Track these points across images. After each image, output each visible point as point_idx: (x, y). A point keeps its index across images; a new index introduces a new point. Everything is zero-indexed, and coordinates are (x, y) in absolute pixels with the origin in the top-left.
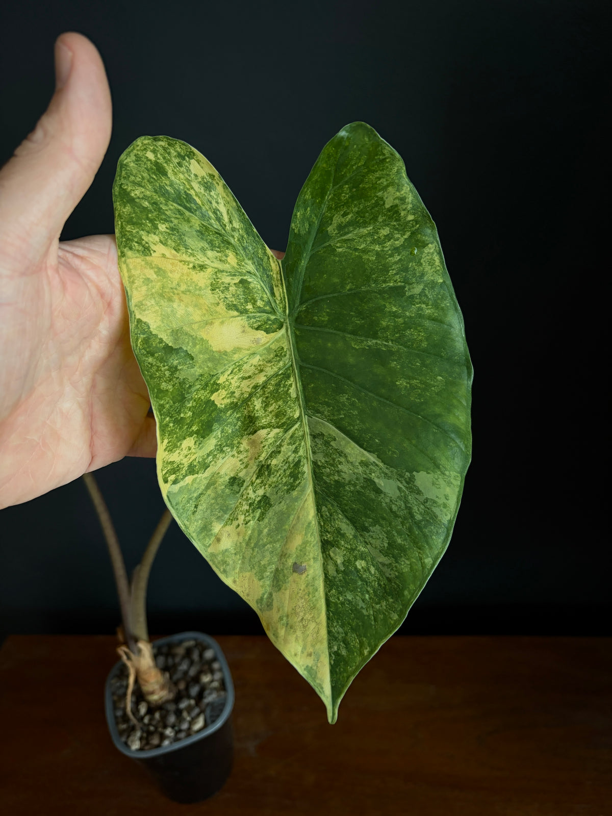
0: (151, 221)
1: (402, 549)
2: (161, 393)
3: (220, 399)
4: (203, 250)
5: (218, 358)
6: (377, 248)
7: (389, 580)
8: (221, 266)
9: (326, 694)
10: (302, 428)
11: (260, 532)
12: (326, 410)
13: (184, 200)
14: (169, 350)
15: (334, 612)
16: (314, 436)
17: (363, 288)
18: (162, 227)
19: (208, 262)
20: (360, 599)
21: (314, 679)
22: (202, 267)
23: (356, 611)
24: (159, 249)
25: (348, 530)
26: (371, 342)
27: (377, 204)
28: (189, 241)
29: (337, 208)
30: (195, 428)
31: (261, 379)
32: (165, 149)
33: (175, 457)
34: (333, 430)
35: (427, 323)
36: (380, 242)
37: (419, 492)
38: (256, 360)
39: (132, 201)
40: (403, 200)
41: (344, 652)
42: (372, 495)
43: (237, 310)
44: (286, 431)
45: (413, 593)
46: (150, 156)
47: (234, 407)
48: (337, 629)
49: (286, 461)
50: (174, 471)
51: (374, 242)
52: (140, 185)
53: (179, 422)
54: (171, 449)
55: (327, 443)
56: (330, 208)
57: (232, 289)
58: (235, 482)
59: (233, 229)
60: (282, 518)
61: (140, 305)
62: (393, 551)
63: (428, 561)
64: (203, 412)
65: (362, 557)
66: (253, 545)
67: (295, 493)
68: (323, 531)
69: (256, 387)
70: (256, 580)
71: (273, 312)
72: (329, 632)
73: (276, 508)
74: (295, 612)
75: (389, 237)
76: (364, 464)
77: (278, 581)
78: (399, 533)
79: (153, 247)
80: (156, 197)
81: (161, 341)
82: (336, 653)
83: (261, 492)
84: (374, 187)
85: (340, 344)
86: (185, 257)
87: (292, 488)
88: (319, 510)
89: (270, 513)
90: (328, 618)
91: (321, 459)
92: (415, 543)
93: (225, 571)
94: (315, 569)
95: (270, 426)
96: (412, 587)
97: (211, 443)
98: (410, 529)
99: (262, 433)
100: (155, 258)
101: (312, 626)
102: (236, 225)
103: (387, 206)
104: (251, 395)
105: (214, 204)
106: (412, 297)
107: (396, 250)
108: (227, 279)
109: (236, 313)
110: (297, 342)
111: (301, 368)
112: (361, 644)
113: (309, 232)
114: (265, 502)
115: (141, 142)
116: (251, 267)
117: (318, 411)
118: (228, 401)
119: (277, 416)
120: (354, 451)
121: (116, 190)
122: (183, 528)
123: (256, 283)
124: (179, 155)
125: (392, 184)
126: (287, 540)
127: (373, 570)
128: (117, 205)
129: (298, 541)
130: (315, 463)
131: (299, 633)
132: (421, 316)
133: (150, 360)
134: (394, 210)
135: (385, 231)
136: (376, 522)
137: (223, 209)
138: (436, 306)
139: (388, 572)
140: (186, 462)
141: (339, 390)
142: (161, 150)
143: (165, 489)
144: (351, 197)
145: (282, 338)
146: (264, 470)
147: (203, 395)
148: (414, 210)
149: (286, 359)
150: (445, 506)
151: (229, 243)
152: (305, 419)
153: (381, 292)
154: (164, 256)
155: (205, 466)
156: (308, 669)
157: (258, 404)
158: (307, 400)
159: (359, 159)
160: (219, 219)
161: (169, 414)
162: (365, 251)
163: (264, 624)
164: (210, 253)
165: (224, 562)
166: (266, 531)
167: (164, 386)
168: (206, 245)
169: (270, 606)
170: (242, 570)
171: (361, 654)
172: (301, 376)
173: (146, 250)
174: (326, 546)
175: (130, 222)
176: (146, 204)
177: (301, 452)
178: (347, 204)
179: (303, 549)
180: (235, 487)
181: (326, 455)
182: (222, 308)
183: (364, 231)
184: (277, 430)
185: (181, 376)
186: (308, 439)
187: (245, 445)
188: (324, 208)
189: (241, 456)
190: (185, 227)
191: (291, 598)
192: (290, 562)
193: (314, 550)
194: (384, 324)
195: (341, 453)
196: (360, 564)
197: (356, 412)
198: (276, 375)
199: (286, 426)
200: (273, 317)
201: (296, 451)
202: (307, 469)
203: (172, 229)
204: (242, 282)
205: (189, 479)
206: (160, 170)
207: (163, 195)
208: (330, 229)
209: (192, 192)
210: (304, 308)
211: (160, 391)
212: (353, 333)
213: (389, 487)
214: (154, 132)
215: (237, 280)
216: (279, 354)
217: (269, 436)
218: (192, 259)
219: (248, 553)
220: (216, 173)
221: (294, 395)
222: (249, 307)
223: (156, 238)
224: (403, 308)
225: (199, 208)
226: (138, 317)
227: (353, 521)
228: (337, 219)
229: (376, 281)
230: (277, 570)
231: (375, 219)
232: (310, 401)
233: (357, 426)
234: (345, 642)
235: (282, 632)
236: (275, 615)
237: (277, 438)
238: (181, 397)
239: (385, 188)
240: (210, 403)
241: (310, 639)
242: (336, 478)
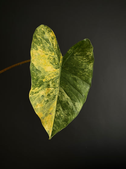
0: (39, 43)
1: (70, 115)
3: (44, 80)
4: (48, 51)
5: (45, 73)
6: (82, 61)
7: (66, 119)
8: (51, 55)
9: (50, 136)
11: (45, 106)
12: (63, 87)
13: (47, 40)
14: (37, 70)
15: (55, 122)
16: (60, 91)
17: (77, 67)
18: (41, 45)
19: (48, 54)
20: (60, 121)
22: (47, 54)
23: (59, 123)
24: (40, 49)
25: (61, 109)
26: (75, 76)
27: (85, 54)
28: (46, 49)
29: (77, 52)
30: (38, 86)
31: (53, 78)
32: (46, 29)
33: (33, 91)
34: (63, 91)
36: (83, 60)
37: (75, 106)
38: (52, 74)
39: (37, 38)
40: (90, 55)
41: (55, 129)
42: (67, 104)
43: (52, 64)
44: (55, 89)
45: (69, 122)
46: (43, 29)
47: (46, 82)
48: (55, 125)
49: (53, 95)
50: (32, 93)
52: (39, 35)
53: (36, 85)
54: (33, 90)
55: (62, 93)
56: (76, 51)
57: (52, 59)
58: (43, 96)
59: (55, 48)
60: (50, 105)
61: (33, 60)
62: (68, 114)
63: (73, 117)
64: (40, 83)
65: (62, 114)
66: (44, 108)
67: (53, 101)
68: (57, 108)
69: (51, 79)
70: (42, 114)
72: (53, 126)
73: (49, 102)
74: (48, 121)
75: (85, 60)
76: (67, 98)
77: (46, 115)
78: (70, 112)
79: (38, 49)
80: (42, 38)
81: (36, 68)
82: (54, 129)
83: (47, 99)
84: (86, 51)
85: (69, 75)
86: (44, 52)
87: (53, 99)
88: (57, 104)
89: (48, 103)
90: (54, 123)
91: (60, 96)
92: (72, 114)
93: (37, 112)
94: (54, 114)
95: (52, 87)
96: (69, 121)
97: (40, 88)
98: (72, 112)
99: (50, 88)
100: (38, 51)
101: (51, 124)
102: (56, 47)
103: (87, 55)
104: (50, 81)
105: (53, 42)
106: (85, 71)
107: (85, 62)
108: (51, 57)
109: (51, 64)
110: (61, 72)
111: (60, 78)
112: (58, 128)
113: (70, 54)
114: (48, 101)
115: (42, 26)
116: (56, 56)
117: (61, 87)
118: (45, 81)
119: (54, 86)
120: (66, 96)
121: (34, 35)
122: (31, 103)
123: (57, 59)
124: (49, 31)
125: (89, 51)
126: (50, 108)
127: (63, 117)
128: (33, 38)
129: (52, 109)
130: (58, 96)
131: (48, 125)
132: (86, 75)
133: (33, 71)
134: (88, 56)
135: (85, 58)
136: (66, 109)
137: (54, 44)
138: (89, 74)
139: (66, 117)
140: (35, 92)
141: (67, 84)
142: (45, 29)
143: (30, 96)
144: (81, 51)
145: (58, 71)
146: (49, 95)
147: (41, 80)
148: (92, 57)
149: (58, 75)
150: (79, 109)
151: (54, 51)
152: (59, 88)
153: (80, 69)
154: (40, 51)
155: (38, 92)
156: (48, 131)
157: (51, 82)
158: (60, 84)
159: (85, 45)
160: (53, 45)
161: (34, 83)
162: (80, 60)
163: (42, 122)
164: (49, 52)
165: (37, 110)
166: (46, 106)
167: (34, 77)
168: (49, 50)
169: (43, 119)
170: (40, 112)
171: (58, 130)
172: (60, 79)
173: (37, 49)
174: (56, 111)
175: (35, 43)
176: (39, 40)
177: (56, 93)
178: (80, 51)
179: (52, 111)
180: (43, 97)
181: (61, 95)
182: (49, 62)
183: (81, 57)
184: (53, 88)
185: (38, 75)
186: (58, 91)
187: (46, 89)
188: (75, 51)
189: (45, 91)
190: (46, 46)
191: (48, 118)
192: (49, 112)
193: (54, 111)
194: (78, 74)
195: (64, 96)
196: (62, 115)
197: (68, 89)
198: (56, 78)
199: (55, 88)
200: (58, 66)
201: (55, 93)
202: (57, 97)
203: (43, 46)
204: (54, 58)
205: (35, 94)
206: (44, 33)
207: (43, 38)
208: (75, 54)
209: (49, 39)
210: (64, 66)
211: (34, 78)
212: (72, 74)
213: (71, 104)
214: (45, 24)
215: (53, 58)
218: (46, 52)
219: (42, 109)
220: (55, 36)
221: (58, 82)
222: (54, 63)
223: (40, 47)
224: (83, 72)
225: (50, 43)
226: (32, 62)
227: (62, 108)
228: (77, 53)
229: (80, 66)
230: (47, 113)
231: (84, 56)
232: (61, 84)
233: (68, 92)
235: (45, 124)
236: (44, 121)
237: (53, 90)
238: (37, 80)
239: (88, 52)
241: (49, 126)
242: (62, 100)
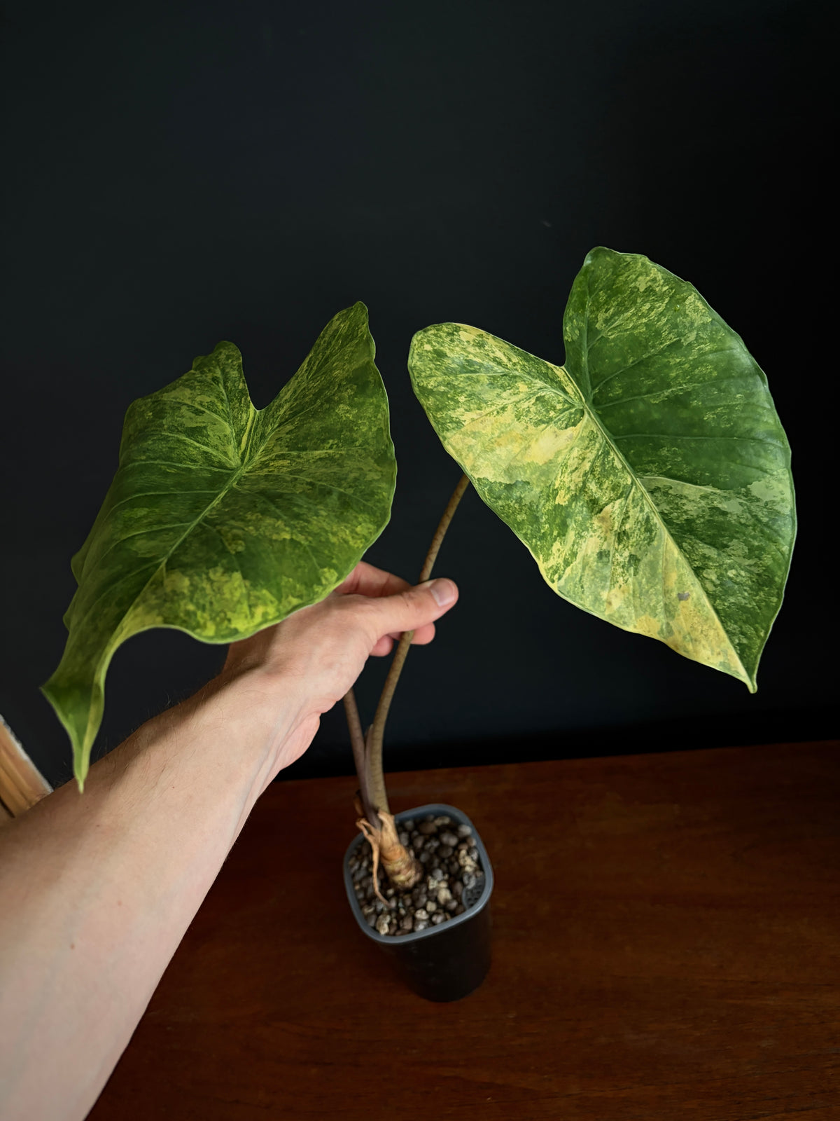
0: (452, 399)
1: (761, 549)
2: (520, 524)
3: (562, 499)
4: (498, 395)
5: (546, 470)
6: (644, 320)
7: (759, 575)
8: (516, 398)
9: (742, 675)
10: (640, 489)
11: (640, 583)
12: (653, 467)
13: (468, 367)
14: (509, 487)
15: (724, 616)
16: (652, 492)
17: (644, 356)
18: (462, 399)
19: (506, 402)
20: (742, 598)
21: (729, 669)
22: (503, 409)
23: (742, 608)
24: (467, 417)
25: (712, 552)
26: (667, 393)
27: (632, 293)
28: (486, 397)
29: (598, 309)
30: (555, 533)
31: (587, 466)
32: (435, 335)
33: (552, 562)
34: (665, 481)
35: (710, 357)
36: (643, 316)
37: (758, 500)
38: (576, 453)
39: (431, 392)
40: (654, 280)
41: (745, 641)
42: (721, 519)
43: (544, 422)
44: (626, 498)
45: (782, 577)
46: (428, 347)
47: (575, 498)
48: (732, 627)
49: (637, 522)
50: (555, 572)
51: (640, 318)
52: (431, 376)
53: (543, 537)
54: (546, 560)
55: (666, 494)
56: (592, 312)
57: (533, 409)
58: (602, 555)
59: (514, 364)
60: (653, 566)
61: (474, 468)
62: (755, 553)
63: (785, 549)
64: (555, 518)
65: (731, 567)
66: (639, 594)
67: (655, 543)
68: (690, 561)
69: (585, 474)
70: (651, 619)
71: (572, 406)
72: (727, 632)
73: (645, 560)
74: (693, 628)
75: (651, 309)
76: (704, 497)
77: (669, 611)
78: (754, 538)
79: (462, 418)
80: (447, 378)
81: (501, 484)
82: (739, 644)
83: (626, 554)
84: (626, 283)
85: (641, 406)
86: (488, 410)
87: (651, 540)
88: (681, 547)
89: (642, 566)
90: (722, 622)
91: (666, 508)
92: (770, 539)
93: (625, 623)
94: (696, 591)
95: (611, 500)
96: (780, 573)
97: (571, 535)
98: (762, 531)
99: (608, 508)
100: (467, 426)
101: (712, 633)
102: (515, 360)
103: (642, 290)
104: (584, 483)
105: (492, 355)
106: (690, 344)
107: (662, 314)
108: (525, 405)
109: (544, 426)
110: (603, 421)
111: (616, 441)
112: (756, 630)
113: (581, 335)
114: (634, 559)
115: (417, 339)
116: (539, 383)
117: (647, 471)
118: (568, 496)
119: (613, 489)
120: (691, 490)
121: (416, 390)
122: (581, 607)
123: (550, 393)
124: (449, 334)
125: (641, 274)
126: (665, 580)
127: (743, 573)
128: (422, 401)
129: (674, 577)
130: (662, 513)
131: (704, 642)
132: (705, 354)
133: (500, 503)
134: (649, 291)
135: (648, 306)
136: (732, 537)
137: (499, 354)
138: (712, 340)
139: (756, 570)
140: (561, 561)
141: (658, 446)
142: (434, 338)
143: (554, 587)
144: (609, 297)
145: (589, 423)
146: (622, 536)
147: (549, 506)
148: (666, 281)
149: (600, 439)
150: (783, 500)
151: (515, 377)
152: (638, 481)
153: (662, 352)
154: (473, 420)
155: (574, 554)
156: (723, 664)
157: (592, 486)
158: (632, 465)
159: (607, 272)
160: (500, 363)
161: (533, 536)
162: (634, 328)
163: (672, 647)
164: (504, 395)
165: (621, 617)
166: (644, 580)
167: (519, 518)
168: (498, 391)
169: (670, 632)
170: (637, 616)
171: (759, 637)
172: (619, 448)
173: (459, 424)
174: (697, 571)
175: (439, 409)
176: (442, 388)
177: (647, 509)
178: (606, 302)
179: (680, 581)
180: (605, 559)
181: (669, 503)
182: (531, 427)
183: (629, 314)
184: (619, 501)
185: (527, 501)
186: (648, 496)
187: (596, 523)
188: (588, 314)
189: (598, 534)
190: (478, 388)
191: (686, 620)
192: (674, 595)
193: (690, 578)
194: (673, 375)
195: (681, 497)
196: (731, 573)
197: (680, 459)
198: (597, 457)
199: (624, 495)
200: (573, 410)
201: (642, 510)
202: (657, 520)
203: (470, 396)
204: (538, 399)
205: (568, 570)
206: (440, 355)
207: (451, 373)
208: (597, 326)
209: (471, 357)
210: (597, 390)
211: (519, 524)
212: (649, 392)
213: (733, 506)
214: (422, 325)
215: (533, 400)
216: (592, 438)
217: (614, 509)
218: (494, 407)
219: (637, 602)
220: (483, 332)
221: (619, 466)
222: (552, 414)
223: (462, 410)
224: (685, 356)
225: (481, 365)
226: (476, 477)
227: (713, 544)
228: (602, 316)
229: (653, 347)
230: (665, 604)
231: (634, 302)
232: (637, 465)
233: (686, 469)
234: (742, 633)
235: (690, 647)
236: (678, 637)
237: (621, 507)
238: (535, 520)
239: (636, 280)
240: (558, 507)
241: (714, 642)
242: (685, 517)
